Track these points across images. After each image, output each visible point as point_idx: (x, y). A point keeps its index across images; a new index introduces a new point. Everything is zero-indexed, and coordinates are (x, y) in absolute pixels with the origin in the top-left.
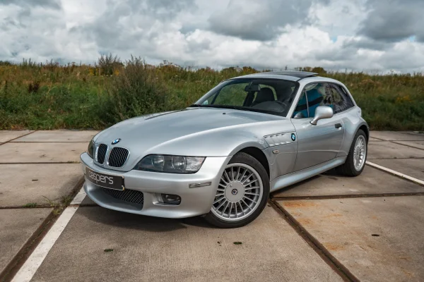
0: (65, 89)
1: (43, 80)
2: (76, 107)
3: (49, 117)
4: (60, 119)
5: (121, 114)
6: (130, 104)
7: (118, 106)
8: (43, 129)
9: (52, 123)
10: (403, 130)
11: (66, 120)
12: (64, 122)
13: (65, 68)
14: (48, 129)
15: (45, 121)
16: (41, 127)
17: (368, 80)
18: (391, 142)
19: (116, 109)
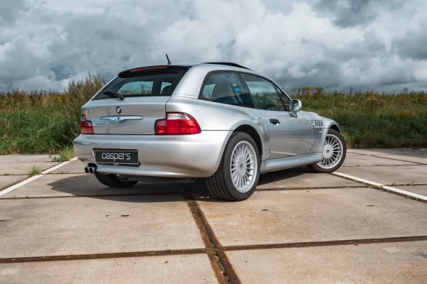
4: (14, 144)
7: (74, 127)
9: (5, 148)
10: (396, 147)
11: (19, 144)
12: (18, 146)
17: (372, 98)
18: (371, 155)
19: (71, 129)
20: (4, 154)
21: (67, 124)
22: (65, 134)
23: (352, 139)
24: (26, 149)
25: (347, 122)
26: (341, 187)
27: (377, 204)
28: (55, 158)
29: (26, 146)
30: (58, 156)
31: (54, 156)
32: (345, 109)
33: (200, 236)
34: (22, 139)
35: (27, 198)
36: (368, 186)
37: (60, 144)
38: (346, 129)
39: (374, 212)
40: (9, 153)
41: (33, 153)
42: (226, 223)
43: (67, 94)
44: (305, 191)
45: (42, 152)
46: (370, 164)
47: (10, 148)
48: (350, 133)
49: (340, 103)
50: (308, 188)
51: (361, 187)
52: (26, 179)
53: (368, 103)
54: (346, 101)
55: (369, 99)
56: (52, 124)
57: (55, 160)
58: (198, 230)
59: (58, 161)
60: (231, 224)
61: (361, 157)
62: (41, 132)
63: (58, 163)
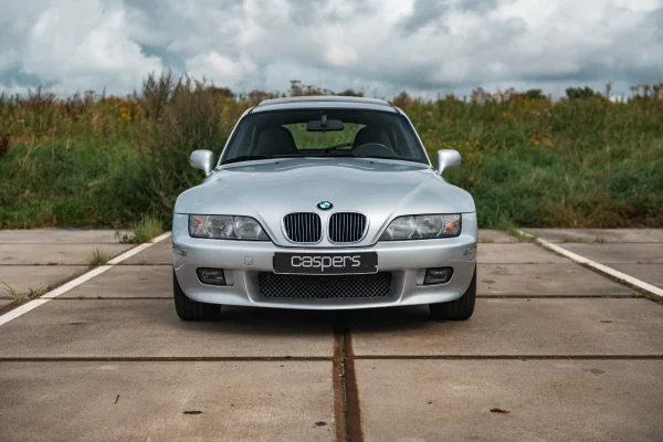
0: (61, 147)
1: (18, 133)
2: (80, 184)
3: (26, 205)
4: (47, 208)
5: (162, 194)
6: (180, 172)
7: (157, 178)
8: (13, 228)
9: (31, 215)
11: (58, 210)
12: (55, 212)
13: (67, 106)
14: (22, 228)
15: (16, 214)
16: (9, 223)
19: (153, 182)
20: (28, 228)
21: (144, 170)
22: (143, 190)
24: (68, 219)
27: (620, 320)
28: (125, 237)
29: (70, 213)
30: (131, 234)
31: (123, 233)
34: (61, 200)
35: (99, 299)
36: (644, 296)
37: (133, 211)
40: (38, 226)
41: (82, 226)
43: (139, 101)
45: (99, 225)
47: (38, 217)
52: (86, 271)
56: (116, 170)
57: (126, 241)
59: (131, 242)
62: (95, 185)
63: (131, 246)
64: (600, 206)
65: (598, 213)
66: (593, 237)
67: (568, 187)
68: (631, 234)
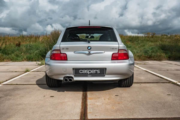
12: (27, 58)
17: (177, 37)
18: (175, 64)
20: (21, 61)
21: (45, 49)
22: (45, 53)
23: (167, 56)
24: (30, 59)
25: (165, 48)
26: (157, 83)
27: (172, 94)
28: (39, 64)
32: (165, 42)
33: (80, 111)
34: (29, 55)
35: (17, 84)
36: (170, 82)
38: (164, 52)
39: (170, 99)
40: (23, 61)
41: (32, 61)
42: (96, 103)
44: (139, 84)
45: (36, 61)
46: (173, 69)
47: (23, 59)
48: (166, 53)
49: (163, 40)
50: (141, 83)
51: (167, 83)
52: (24, 73)
53: (175, 39)
54: (166, 39)
55: (176, 38)
58: (81, 107)
59: (40, 65)
60: (98, 104)
61: (170, 65)
62: (36, 52)
63: (39, 66)
64: (142, 56)
65: (142, 58)
66: (143, 63)
67: (135, 52)
68: (150, 62)
